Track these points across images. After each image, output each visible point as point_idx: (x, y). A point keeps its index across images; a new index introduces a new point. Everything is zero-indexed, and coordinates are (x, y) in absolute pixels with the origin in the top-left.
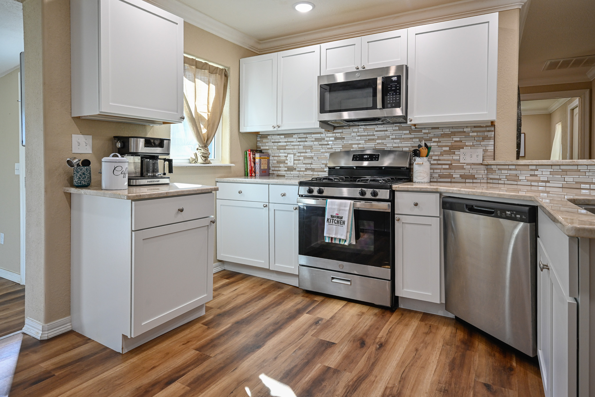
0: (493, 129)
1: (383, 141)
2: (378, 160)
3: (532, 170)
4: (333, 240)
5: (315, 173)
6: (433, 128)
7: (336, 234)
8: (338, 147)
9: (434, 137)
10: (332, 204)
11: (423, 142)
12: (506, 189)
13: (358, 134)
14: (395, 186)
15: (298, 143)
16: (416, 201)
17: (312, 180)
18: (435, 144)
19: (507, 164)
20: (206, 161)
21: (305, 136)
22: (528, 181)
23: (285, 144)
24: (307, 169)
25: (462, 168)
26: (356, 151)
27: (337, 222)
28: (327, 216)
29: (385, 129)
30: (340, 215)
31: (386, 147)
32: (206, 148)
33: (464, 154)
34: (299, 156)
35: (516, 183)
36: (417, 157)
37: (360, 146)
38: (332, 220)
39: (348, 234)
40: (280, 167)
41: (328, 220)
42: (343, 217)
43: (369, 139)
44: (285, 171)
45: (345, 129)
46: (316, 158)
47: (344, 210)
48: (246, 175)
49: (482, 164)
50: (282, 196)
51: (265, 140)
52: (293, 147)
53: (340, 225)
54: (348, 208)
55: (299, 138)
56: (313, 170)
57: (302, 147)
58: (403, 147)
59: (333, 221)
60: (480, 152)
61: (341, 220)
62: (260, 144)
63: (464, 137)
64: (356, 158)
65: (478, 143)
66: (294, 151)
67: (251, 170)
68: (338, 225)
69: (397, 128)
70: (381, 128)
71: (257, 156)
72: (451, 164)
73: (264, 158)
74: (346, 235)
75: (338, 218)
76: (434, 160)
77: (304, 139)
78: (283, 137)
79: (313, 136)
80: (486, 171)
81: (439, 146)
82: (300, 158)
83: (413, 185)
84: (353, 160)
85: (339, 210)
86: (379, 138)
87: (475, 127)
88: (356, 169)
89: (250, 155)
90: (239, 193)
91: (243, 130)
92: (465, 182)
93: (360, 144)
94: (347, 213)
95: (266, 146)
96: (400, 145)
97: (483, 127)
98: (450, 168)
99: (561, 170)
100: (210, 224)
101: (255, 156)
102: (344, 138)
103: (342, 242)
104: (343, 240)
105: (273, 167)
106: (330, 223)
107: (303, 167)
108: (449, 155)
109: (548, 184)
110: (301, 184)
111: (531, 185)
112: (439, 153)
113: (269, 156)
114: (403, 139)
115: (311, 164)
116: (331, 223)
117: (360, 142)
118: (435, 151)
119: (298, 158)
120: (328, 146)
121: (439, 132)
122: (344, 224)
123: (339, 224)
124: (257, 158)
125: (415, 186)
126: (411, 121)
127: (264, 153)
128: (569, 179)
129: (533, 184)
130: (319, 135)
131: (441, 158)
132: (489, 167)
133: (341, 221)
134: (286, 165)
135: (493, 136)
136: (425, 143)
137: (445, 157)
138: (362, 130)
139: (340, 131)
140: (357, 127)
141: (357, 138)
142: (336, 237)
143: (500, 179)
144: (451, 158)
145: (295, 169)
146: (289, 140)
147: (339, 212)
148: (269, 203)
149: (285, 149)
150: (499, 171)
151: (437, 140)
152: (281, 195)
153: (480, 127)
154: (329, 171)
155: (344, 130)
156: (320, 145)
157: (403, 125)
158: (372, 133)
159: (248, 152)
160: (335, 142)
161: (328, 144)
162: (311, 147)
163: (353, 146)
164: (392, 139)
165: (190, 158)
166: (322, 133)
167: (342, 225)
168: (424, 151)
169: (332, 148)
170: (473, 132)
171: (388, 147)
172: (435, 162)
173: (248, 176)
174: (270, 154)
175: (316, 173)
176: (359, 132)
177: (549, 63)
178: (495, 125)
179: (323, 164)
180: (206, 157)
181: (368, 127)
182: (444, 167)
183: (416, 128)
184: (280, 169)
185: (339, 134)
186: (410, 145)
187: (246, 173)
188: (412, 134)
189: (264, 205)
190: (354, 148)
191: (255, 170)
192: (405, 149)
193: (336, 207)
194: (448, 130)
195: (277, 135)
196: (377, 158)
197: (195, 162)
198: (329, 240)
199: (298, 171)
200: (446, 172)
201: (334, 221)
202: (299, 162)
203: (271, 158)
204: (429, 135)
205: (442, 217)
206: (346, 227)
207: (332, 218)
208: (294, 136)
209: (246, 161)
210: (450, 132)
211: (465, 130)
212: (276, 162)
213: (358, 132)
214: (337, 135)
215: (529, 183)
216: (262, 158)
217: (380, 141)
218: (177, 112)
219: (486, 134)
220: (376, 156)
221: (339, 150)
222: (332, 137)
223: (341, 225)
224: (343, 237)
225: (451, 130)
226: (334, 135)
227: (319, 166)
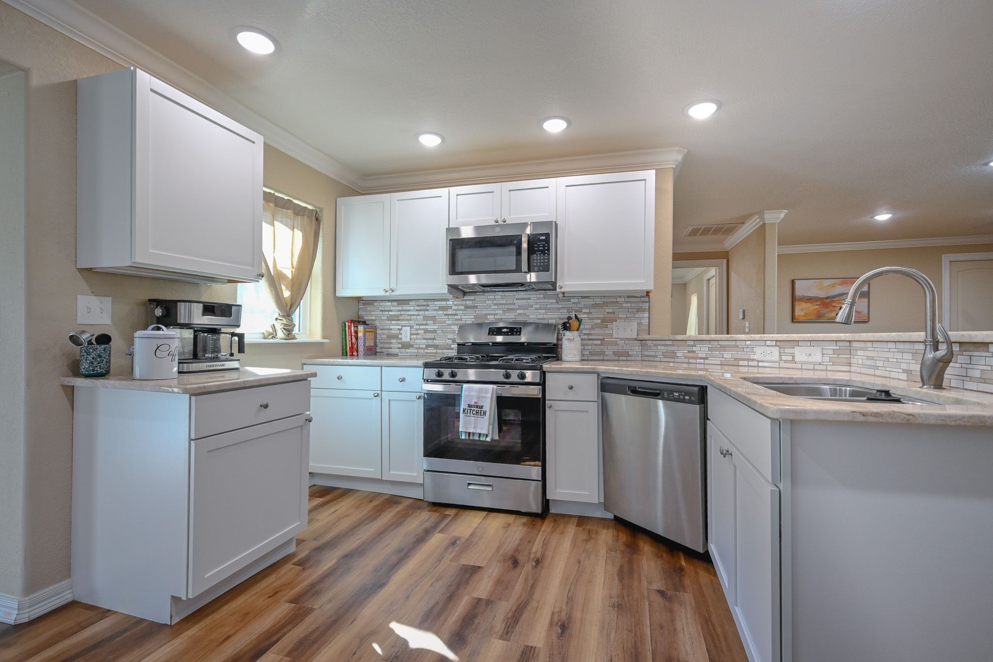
0: (647, 299)
1: (525, 311)
2: (520, 335)
3: (689, 346)
4: (471, 436)
5: (439, 351)
6: (583, 297)
7: (475, 428)
8: (469, 318)
9: (585, 308)
10: (469, 390)
11: (574, 313)
12: (663, 367)
13: (494, 302)
14: (546, 366)
15: (417, 313)
16: (571, 384)
17: (441, 360)
18: (586, 316)
19: (663, 339)
20: (290, 335)
21: (426, 303)
22: (686, 357)
23: (399, 313)
24: (428, 346)
25: (616, 344)
26: (492, 323)
27: (476, 412)
28: (463, 405)
30: (479, 404)
32: (289, 318)
33: (617, 328)
34: (417, 330)
35: (673, 360)
36: (567, 330)
37: (496, 317)
38: (469, 411)
39: (491, 427)
40: (392, 343)
41: (464, 411)
42: (483, 406)
43: (508, 309)
44: (399, 348)
45: (477, 295)
46: (440, 332)
47: (485, 397)
48: (344, 354)
49: (636, 339)
50: (401, 381)
51: (369, 308)
52: (409, 318)
53: (479, 416)
54: (489, 395)
55: (418, 306)
56: (436, 347)
57: (422, 317)
58: (548, 319)
59: (470, 412)
60: (634, 325)
61: (481, 410)
62: (364, 313)
63: (617, 308)
64: (493, 332)
65: (632, 315)
66: (410, 322)
67: (352, 348)
69: (542, 296)
70: (522, 295)
71: (361, 328)
72: (604, 339)
73: (370, 332)
74: (487, 428)
75: (478, 408)
76: (585, 334)
77: (424, 308)
78: (396, 304)
79: (435, 303)
80: (640, 347)
81: (590, 319)
82: (419, 332)
83: (561, 364)
84: (489, 334)
85: (479, 397)
86: (520, 307)
87: (628, 297)
88: (492, 346)
89: (350, 327)
90: (338, 378)
91: (341, 293)
92: (619, 360)
93: (497, 314)
94: (489, 400)
95: (372, 315)
96: (545, 316)
97: (637, 297)
98: (602, 344)
99: (719, 346)
100: (305, 423)
101: (357, 329)
102: (476, 307)
103: (483, 437)
104: (484, 434)
105: (381, 343)
106: (466, 415)
107: (423, 343)
108: (601, 329)
109: (706, 361)
110: (427, 365)
111: (689, 363)
112: (590, 327)
113: (375, 328)
114: (549, 309)
115: (434, 339)
116: (469, 415)
117: (497, 312)
118: (586, 325)
119: (416, 332)
120: (456, 317)
121: (590, 302)
122: (485, 415)
124: (360, 332)
125: (565, 366)
126: (561, 288)
127: (368, 325)
128: (728, 355)
129: (691, 361)
130: (445, 303)
131: (592, 332)
132: (643, 342)
133: (482, 412)
134: (399, 341)
135: (648, 307)
136: (575, 315)
137: (597, 331)
138: (500, 297)
139: (472, 298)
140: (493, 294)
141: (493, 307)
142: (475, 432)
143: (656, 356)
144: (603, 332)
145: (412, 346)
146: (404, 308)
147: (479, 400)
148: (381, 391)
149: (399, 320)
150: (655, 347)
151: (587, 311)
152: (399, 380)
153: (634, 297)
154: (458, 348)
155: (476, 297)
156: (446, 315)
157: (549, 292)
158: (511, 302)
159: (347, 323)
160: (465, 312)
161: (457, 315)
162: (433, 318)
163: (489, 317)
165: (264, 331)
166: (449, 300)
167: (482, 416)
168: (574, 323)
169: (461, 319)
170: (627, 302)
171: (531, 319)
172: (586, 337)
173: (347, 355)
174: (377, 327)
175: (441, 351)
177: (691, 228)
178: (649, 296)
179: (449, 339)
180: (289, 330)
181: (506, 294)
182: (596, 342)
183: (563, 296)
184: (391, 346)
185: (471, 302)
186: (557, 316)
187: (344, 351)
188: (559, 303)
189: (374, 394)
191: (357, 348)
192: (551, 322)
193: (474, 394)
194: (600, 300)
195: (388, 301)
196: (519, 332)
197: (273, 337)
198: (466, 436)
199: (416, 348)
200: (597, 349)
201: (472, 411)
202: (418, 336)
203: (378, 332)
204: (579, 305)
205: (600, 401)
206: (488, 419)
207: (469, 407)
208: (411, 303)
209: (344, 335)
210: (602, 302)
211: (618, 300)
212: (386, 336)
213: (495, 299)
214: (468, 302)
215: (686, 361)
216: (367, 332)
217: (522, 312)
218: (253, 266)
219: (640, 305)
220: (517, 329)
221: (471, 322)
222: (462, 305)
223: (481, 416)
224: (484, 432)
225: (603, 300)
226: (464, 302)
227: (444, 342)
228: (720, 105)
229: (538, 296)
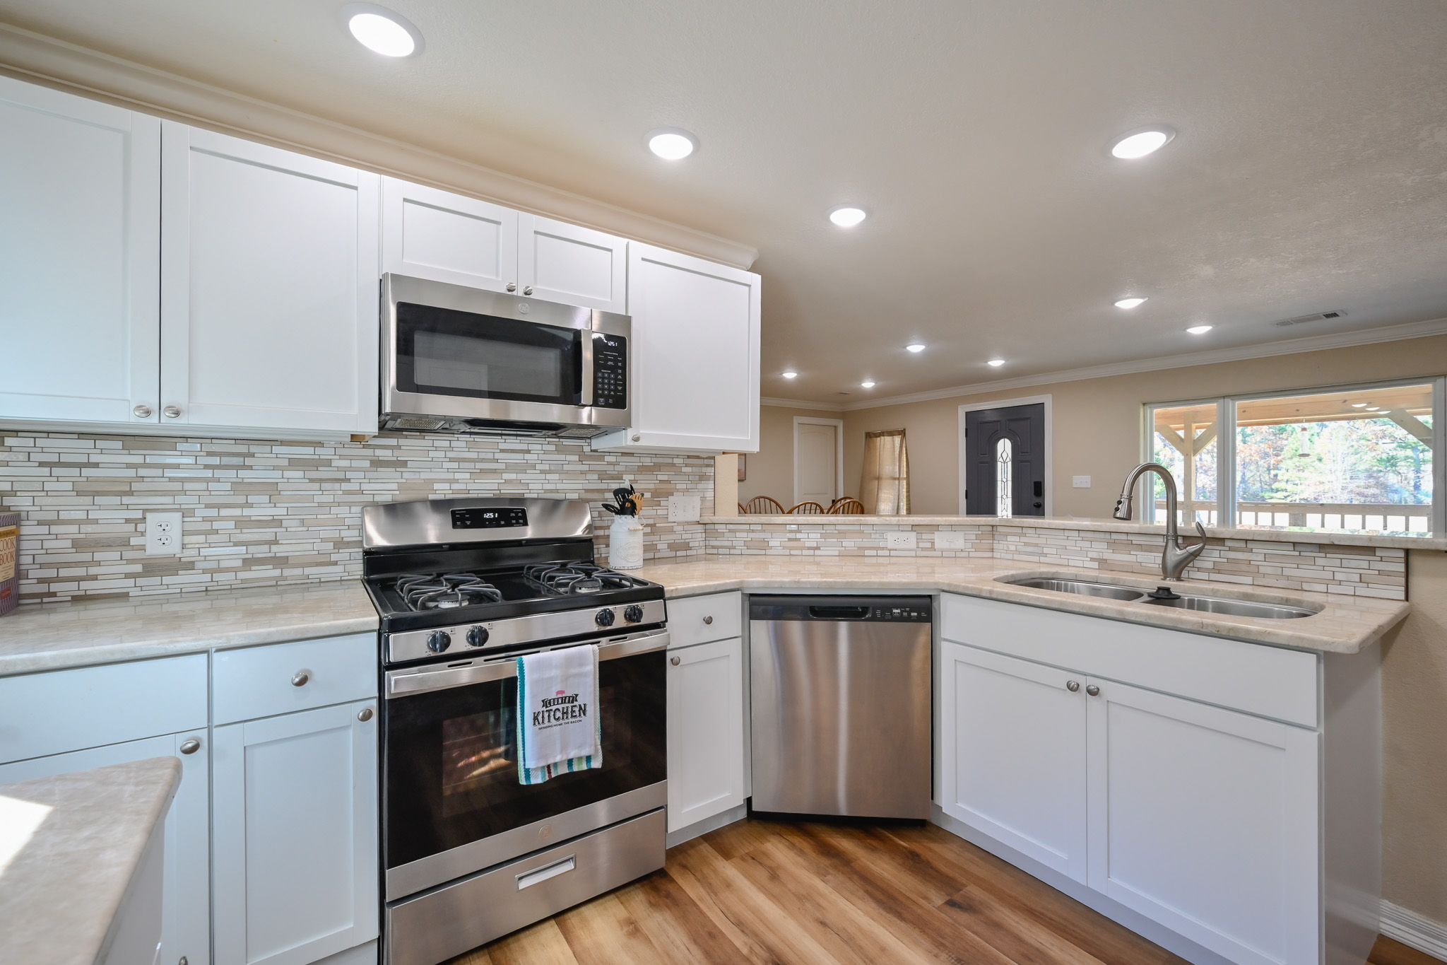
0: (711, 463)
1: (520, 476)
2: (525, 524)
3: (791, 531)
4: (552, 771)
6: (624, 454)
8: (385, 489)
9: (627, 472)
13: (450, 455)
15: (209, 473)
21: (243, 449)
22: (784, 548)
23: (128, 473)
25: (671, 531)
27: (563, 713)
28: (531, 706)
29: (524, 447)
30: (569, 693)
31: (528, 491)
33: (674, 506)
34: (208, 520)
35: (763, 552)
37: (455, 486)
38: (546, 715)
40: (97, 564)
41: (536, 718)
42: (577, 695)
43: (482, 471)
44: (129, 576)
45: (406, 437)
46: (296, 523)
47: (580, 675)
49: (698, 523)
50: (299, 684)
52: (178, 486)
53: (571, 720)
54: (589, 668)
55: (210, 454)
57: (226, 486)
58: (565, 491)
59: (549, 716)
60: (696, 501)
61: (572, 707)
63: (673, 473)
64: (462, 520)
65: (694, 486)
66: (179, 499)
68: (567, 721)
69: (553, 448)
72: (656, 525)
73: (7, 534)
75: (565, 703)
77: (238, 461)
78: (119, 444)
79: (276, 449)
80: (704, 534)
82: (218, 525)
84: (450, 525)
85: (566, 679)
86: (509, 468)
92: (676, 557)
93: (457, 481)
96: (560, 486)
97: (701, 458)
98: (652, 533)
99: (837, 532)
102: (404, 464)
103: (579, 765)
104: (582, 759)
105: (48, 566)
106: (542, 726)
107: (231, 555)
108: (651, 508)
109: (817, 552)
111: (791, 555)
113: (15, 520)
114: (567, 472)
115: (276, 542)
116: (547, 724)
117: (457, 476)
119: (206, 526)
120: (345, 486)
121: (634, 462)
122: (584, 715)
123: (567, 718)
126: (637, 439)
128: (849, 543)
129: (793, 552)
130: (309, 450)
132: (708, 527)
133: (575, 709)
134: (132, 555)
135: (713, 474)
138: (464, 444)
141: (446, 465)
142: (561, 759)
143: (734, 547)
144: (654, 513)
145: (190, 566)
146: (152, 460)
147: (567, 685)
148: (212, 728)
149: (130, 493)
150: (733, 534)
151: (631, 477)
152: (287, 682)
153: (698, 457)
154: (367, 561)
155: (402, 442)
156: (312, 480)
158: (490, 456)
160: (369, 475)
161: (347, 480)
162: (272, 490)
163: (436, 486)
164: (542, 472)
166: (324, 445)
167: (579, 719)
169: (362, 492)
170: (687, 465)
171: (532, 491)
174: (23, 515)
176: (454, 449)
178: (714, 457)
181: (478, 438)
184: (96, 571)
185: (389, 452)
186: (580, 487)
188: (584, 463)
190: (437, 492)
192: (569, 496)
194: (648, 460)
195: (76, 436)
196: (521, 518)
198: (542, 776)
199: (205, 571)
201: (552, 713)
202: (211, 539)
204: (617, 468)
205: (743, 636)
207: (547, 707)
208: (182, 446)
210: (652, 464)
211: (676, 461)
212: (69, 543)
213: (451, 448)
214: (379, 452)
215: (787, 552)
217: (513, 476)
219: (704, 469)
220: (517, 513)
221: (389, 499)
222: (363, 458)
223: (574, 720)
224: (582, 751)
225: (655, 460)
226: (369, 452)
227: (310, 547)
228: (869, 212)
229: (545, 448)
